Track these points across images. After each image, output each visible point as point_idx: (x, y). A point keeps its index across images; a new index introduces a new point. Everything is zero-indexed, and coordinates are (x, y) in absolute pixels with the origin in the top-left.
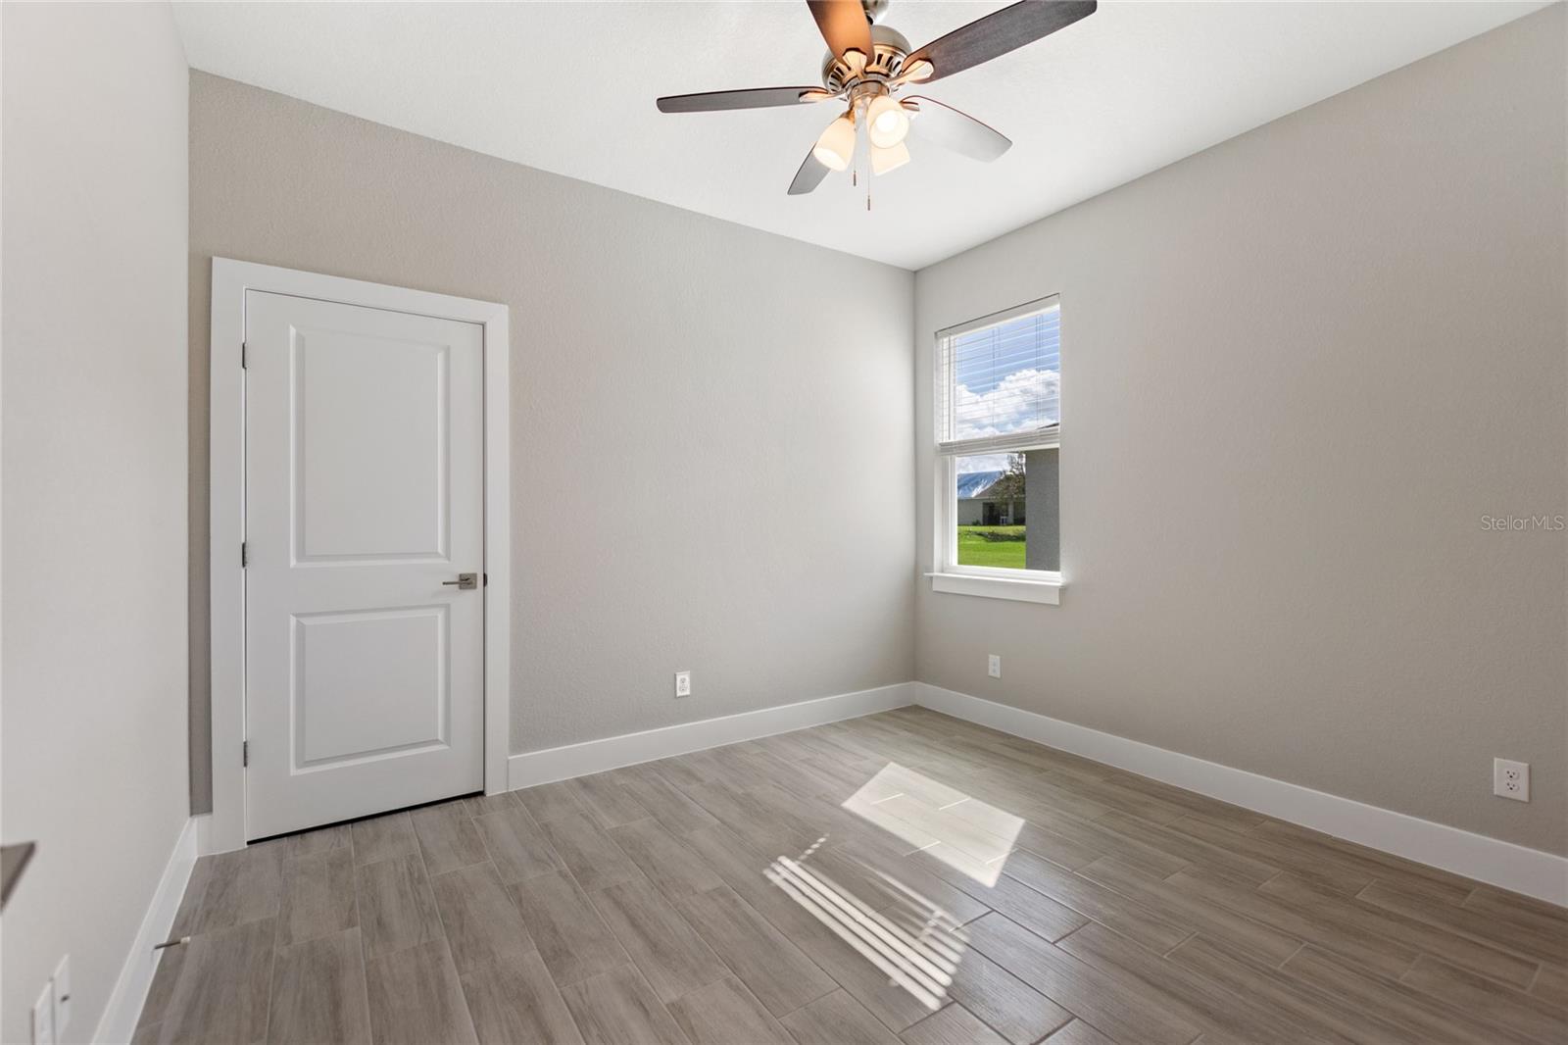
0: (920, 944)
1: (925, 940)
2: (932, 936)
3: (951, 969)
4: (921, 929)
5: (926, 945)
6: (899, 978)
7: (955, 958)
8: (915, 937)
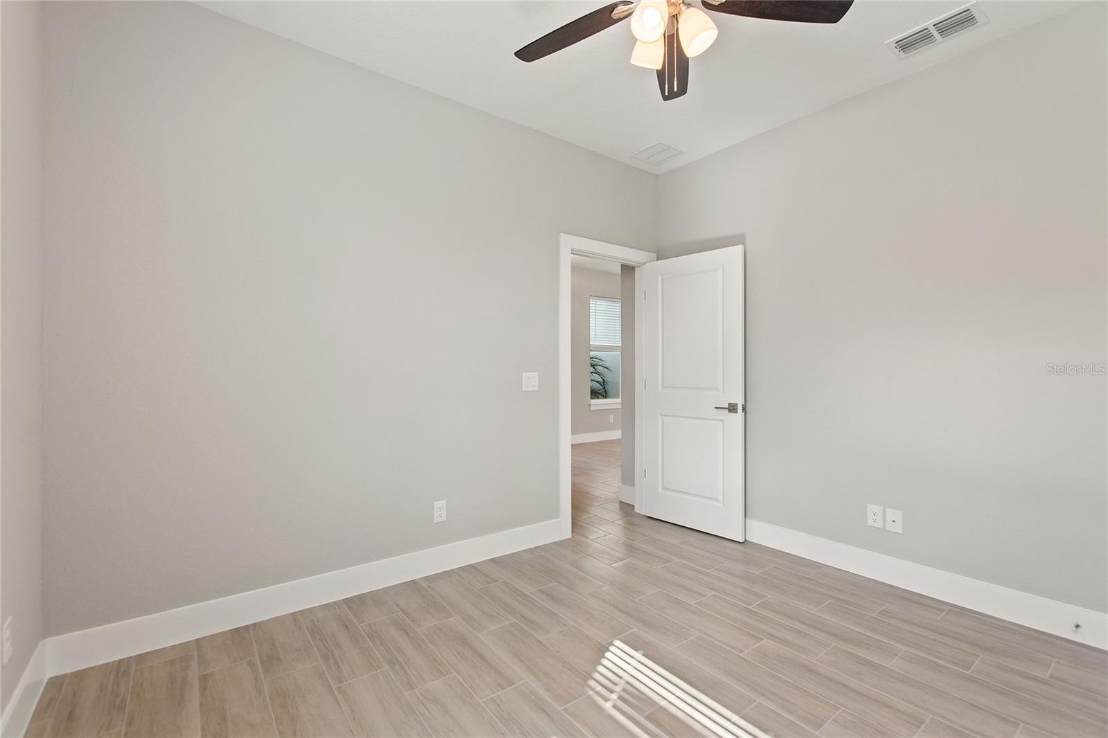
0: (624, 678)
1: (621, 682)
2: (616, 684)
3: (605, 662)
4: (624, 690)
5: (620, 677)
6: (638, 655)
7: (600, 669)
8: (628, 683)
